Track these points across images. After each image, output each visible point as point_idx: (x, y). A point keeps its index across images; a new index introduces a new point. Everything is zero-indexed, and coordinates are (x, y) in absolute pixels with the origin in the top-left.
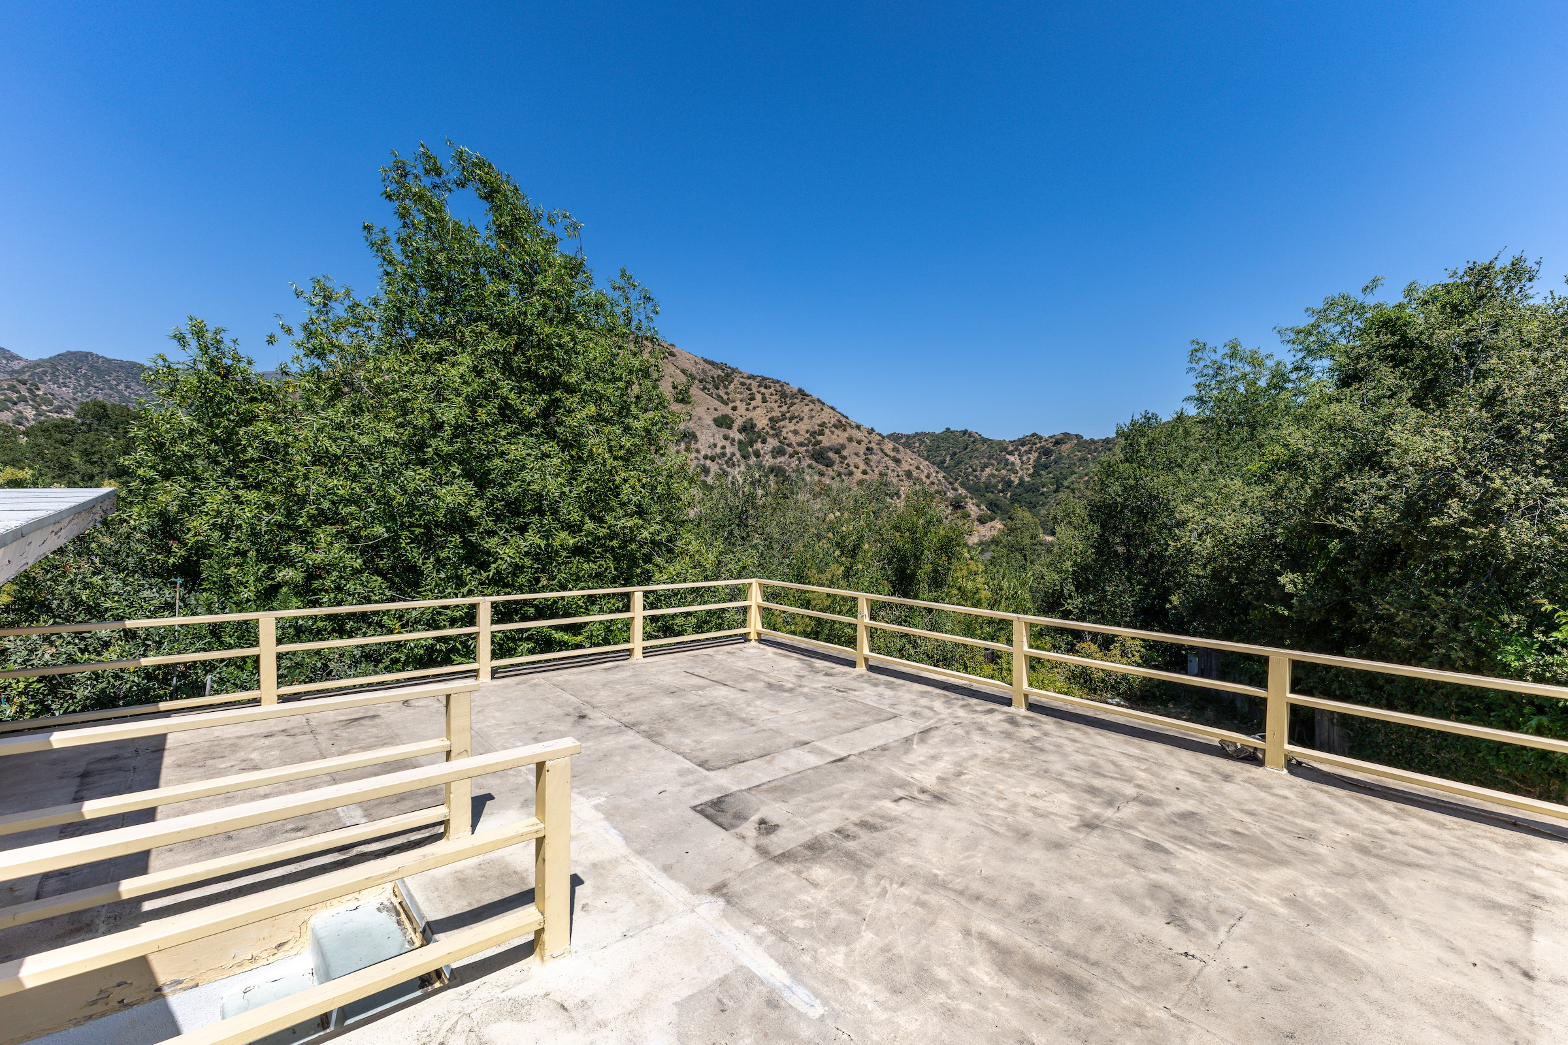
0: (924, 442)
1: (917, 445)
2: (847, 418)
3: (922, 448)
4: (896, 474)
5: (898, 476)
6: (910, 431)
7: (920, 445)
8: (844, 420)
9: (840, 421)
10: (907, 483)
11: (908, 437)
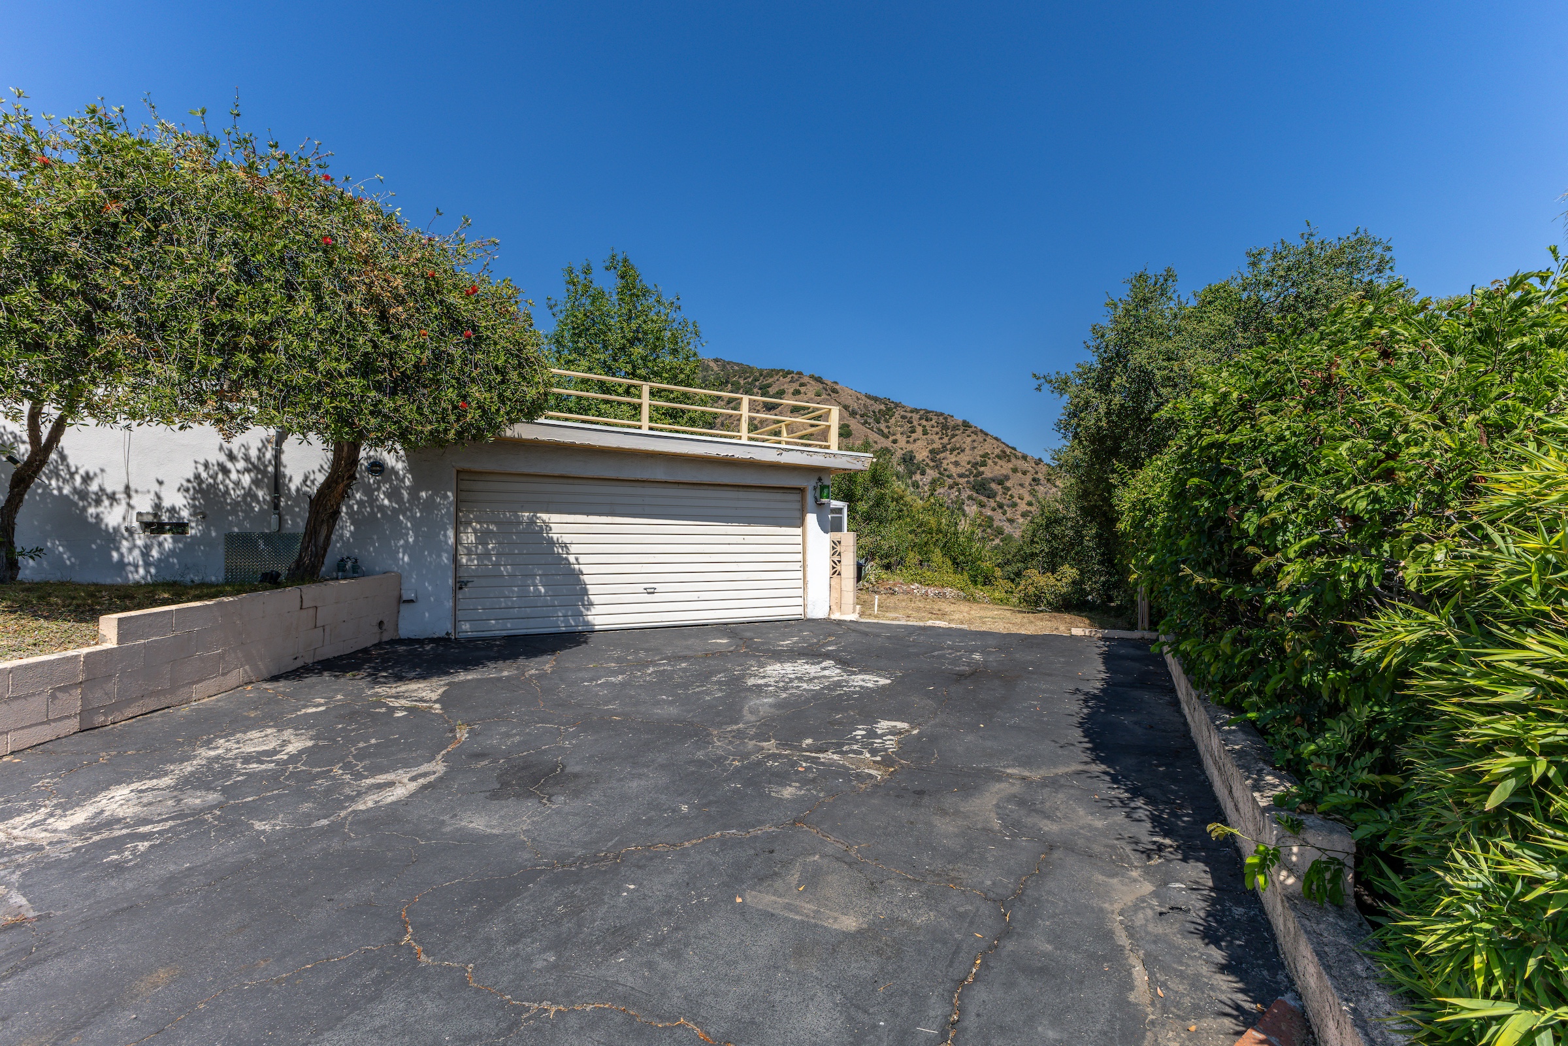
2: (1014, 449)
8: (1008, 451)
9: (1004, 452)
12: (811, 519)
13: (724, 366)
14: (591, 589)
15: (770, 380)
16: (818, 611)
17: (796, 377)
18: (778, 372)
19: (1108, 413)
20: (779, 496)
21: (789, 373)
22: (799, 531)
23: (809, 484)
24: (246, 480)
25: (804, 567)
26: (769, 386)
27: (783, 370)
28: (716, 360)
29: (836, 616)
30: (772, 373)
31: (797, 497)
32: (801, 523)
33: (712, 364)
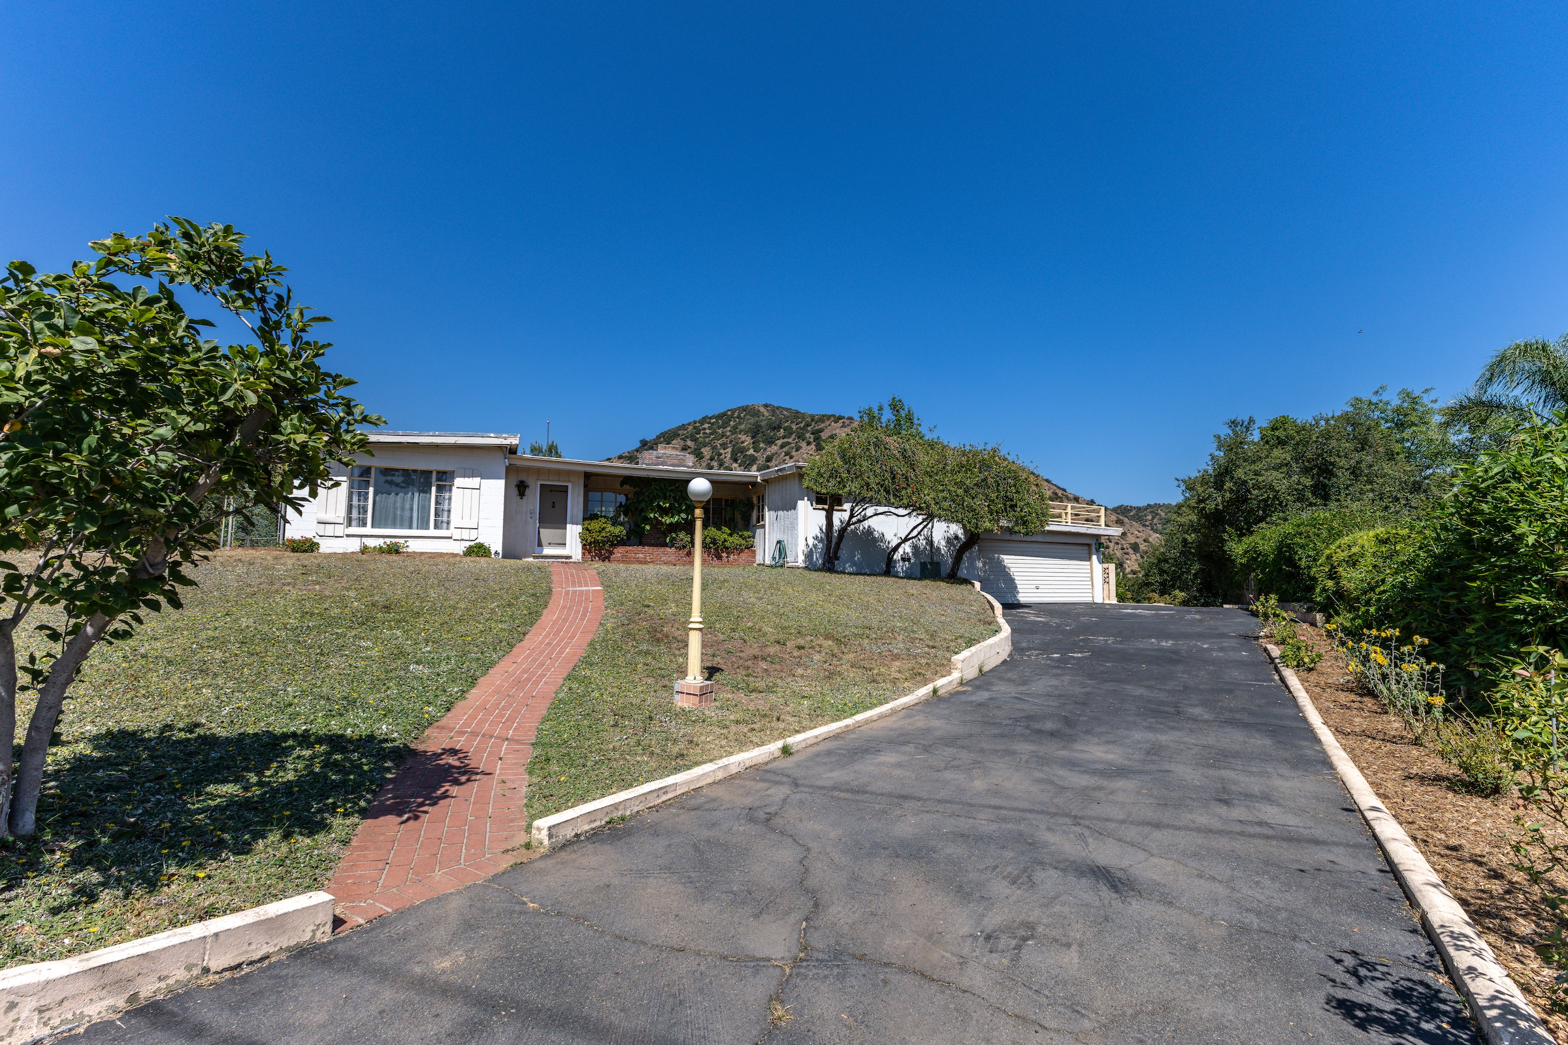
0: (1157, 514)
1: (1149, 517)
2: (1064, 490)
3: (1155, 521)
4: (1120, 546)
5: (1123, 549)
6: (1142, 503)
7: (1153, 518)
8: (1060, 493)
9: (1056, 494)
10: (1134, 557)
11: (1139, 509)
12: (1094, 557)
13: (774, 411)
14: (1019, 586)
15: (822, 426)
16: (1099, 600)
17: (847, 422)
18: (829, 417)
19: (1223, 502)
20: (1080, 547)
21: (840, 418)
22: (1088, 563)
23: (1093, 542)
24: (924, 542)
25: (1092, 580)
26: (821, 431)
27: (834, 416)
28: (766, 406)
29: (1107, 602)
30: (823, 418)
31: (1087, 548)
32: (1089, 559)
33: (762, 409)
